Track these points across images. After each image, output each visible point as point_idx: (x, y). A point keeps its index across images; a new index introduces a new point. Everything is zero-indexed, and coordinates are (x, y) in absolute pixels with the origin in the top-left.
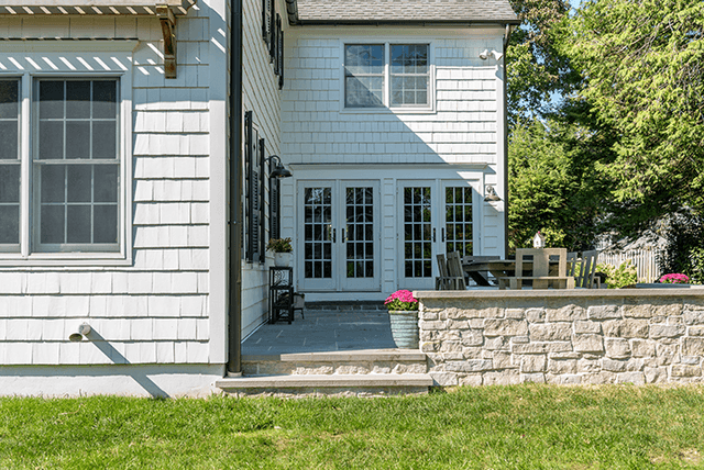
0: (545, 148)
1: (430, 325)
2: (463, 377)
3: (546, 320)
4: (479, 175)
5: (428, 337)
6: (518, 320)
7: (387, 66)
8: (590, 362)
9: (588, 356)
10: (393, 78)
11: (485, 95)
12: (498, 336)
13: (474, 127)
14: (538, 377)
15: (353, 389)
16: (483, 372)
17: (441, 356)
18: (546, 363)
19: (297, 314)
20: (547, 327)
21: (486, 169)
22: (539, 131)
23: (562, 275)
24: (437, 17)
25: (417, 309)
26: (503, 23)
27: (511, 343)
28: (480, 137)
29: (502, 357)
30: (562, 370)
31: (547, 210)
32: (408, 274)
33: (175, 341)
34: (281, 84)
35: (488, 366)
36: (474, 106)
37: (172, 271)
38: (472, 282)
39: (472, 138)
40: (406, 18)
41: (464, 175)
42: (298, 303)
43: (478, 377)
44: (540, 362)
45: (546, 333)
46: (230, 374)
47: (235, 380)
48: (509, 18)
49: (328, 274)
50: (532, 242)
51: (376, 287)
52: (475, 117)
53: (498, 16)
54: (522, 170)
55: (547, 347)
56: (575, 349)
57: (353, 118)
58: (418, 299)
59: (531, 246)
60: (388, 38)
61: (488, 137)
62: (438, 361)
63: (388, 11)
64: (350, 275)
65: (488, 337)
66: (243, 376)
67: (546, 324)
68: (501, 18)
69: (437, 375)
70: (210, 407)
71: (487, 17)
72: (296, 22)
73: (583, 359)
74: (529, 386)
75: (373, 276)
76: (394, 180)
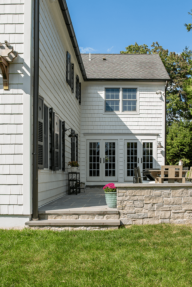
0: (183, 131)
1: (121, 198)
2: (134, 221)
3: (171, 196)
4: (155, 137)
5: (120, 204)
6: (159, 196)
7: (121, 96)
8: (189, 215)
9: (189, 212)
10: (123, 101)
11: (158, 108)
12: (150, 203)
13: (153, 120)
14: (167, 221)
15: (85, 226)
16: (143, 218)
17: (125, 211)
18: (170, 215)
19: (82, 191)
20: (171, 199)
21: (158, 135)
22: (181, 124)
23: (180, 177)
24: (140, 78)
25: (116, 191)
26: (164, 80)
27: (155, 206)
28: (156, 124)
29: (152, 212)
30: (178, 218)
31: (183, 152)
33: (8, 205)
34: (80, 102)
35: (145, 216)
36: (154, 112)
37: (7, 174)
38: (148, 179)
39: (153, 124)
40: (128, 78)
42: (82, 186)
43: (141, 221)
44: (168, 214)
45: (171, 202)
46: (33, 219)
47: (35, 222)
48: (167, 78)
49: (98, 175)
50: (178, 163)
51: (116, 180)
52: (154, 116)
53: (163, 78)
54: (175, 138)
55: (171, 208)
56: (183, 209)
57: (108, 116)
58: (116, 187)
59: (178, 165)
60: (121, 86)
61: (159, 124)
62: (124, 214)
63: (122, 76)
64: (106, 175)
65: (146, 204)
66: (39, 219)
67: (171, 198)
68: (164, 78)
69: (124, 219)
70: (19, 234)
71: (159, 78)
72: (86, 79)
73: (186, 213)
74: (163, 225)
75: (115, 176)
76: (124, 140)
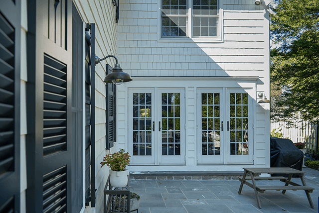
4: (253, 85)
7: (190, 10)
10: (194, 19)
21: (257, 81)
32: (204, 153)
41: (243, 85)
49: (149, 153)
51: (182, 162)
57: (167, 45)
64: (164, 153)
75: (180, 155)
76: (195, 88)
